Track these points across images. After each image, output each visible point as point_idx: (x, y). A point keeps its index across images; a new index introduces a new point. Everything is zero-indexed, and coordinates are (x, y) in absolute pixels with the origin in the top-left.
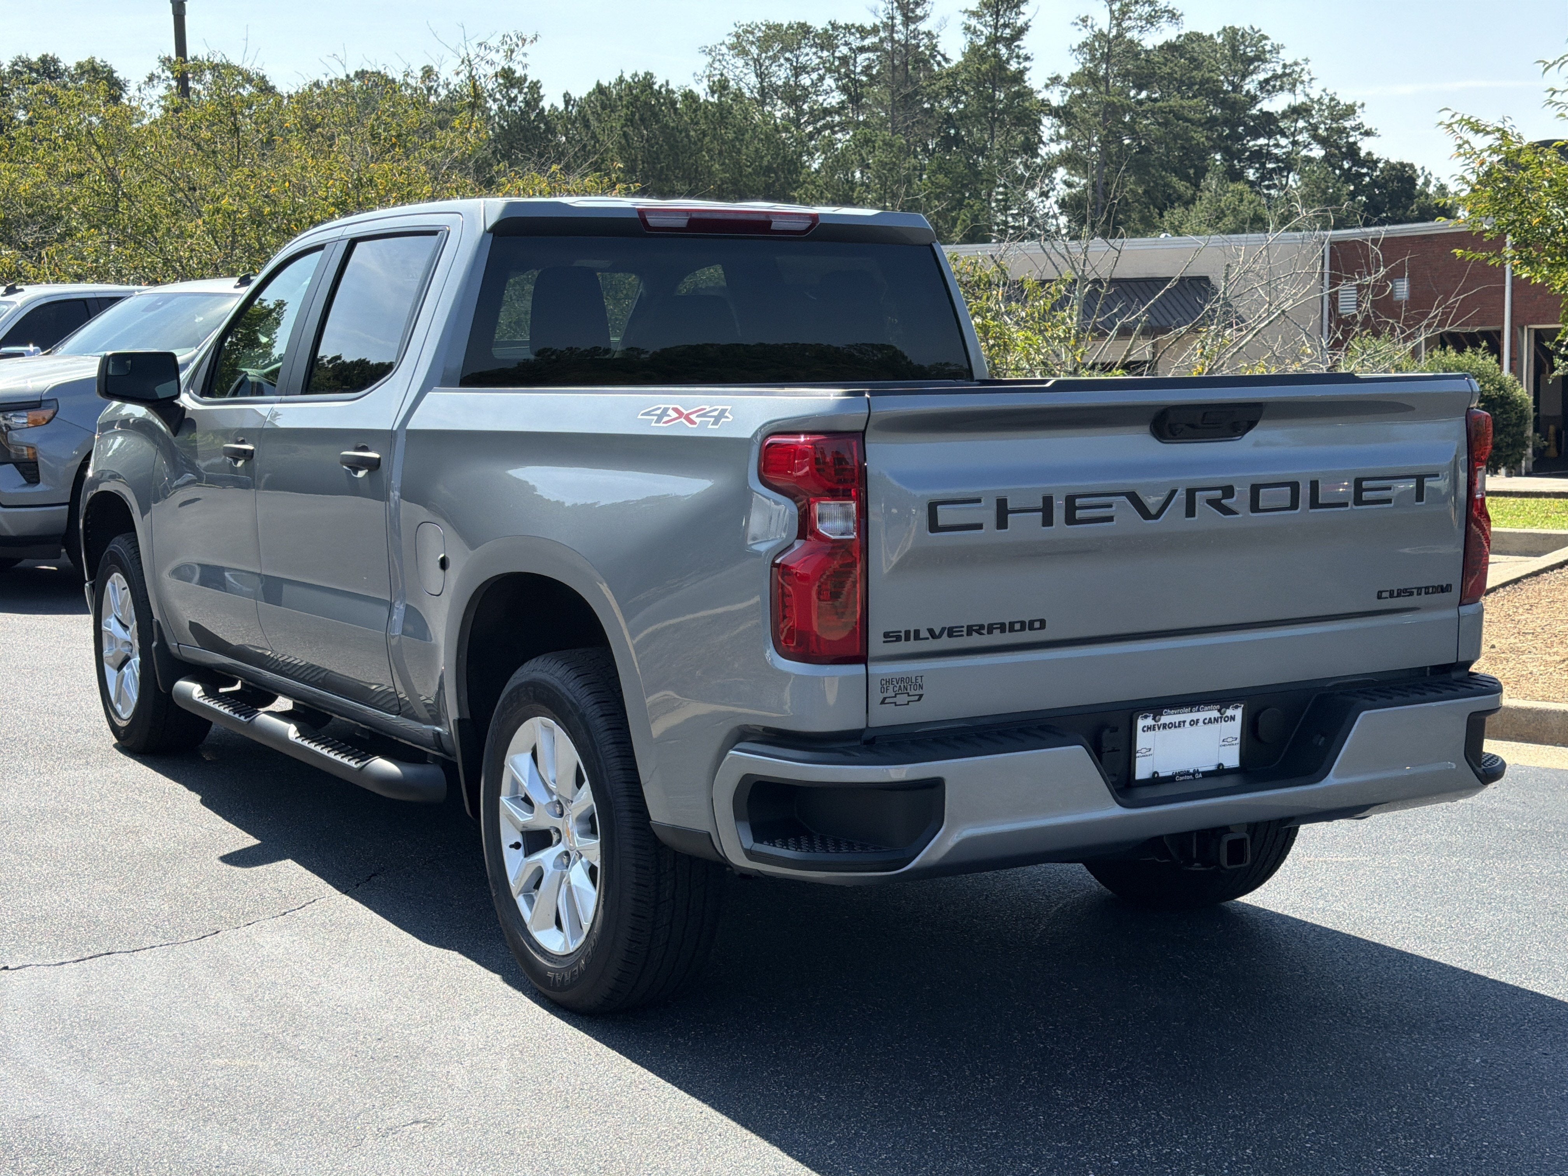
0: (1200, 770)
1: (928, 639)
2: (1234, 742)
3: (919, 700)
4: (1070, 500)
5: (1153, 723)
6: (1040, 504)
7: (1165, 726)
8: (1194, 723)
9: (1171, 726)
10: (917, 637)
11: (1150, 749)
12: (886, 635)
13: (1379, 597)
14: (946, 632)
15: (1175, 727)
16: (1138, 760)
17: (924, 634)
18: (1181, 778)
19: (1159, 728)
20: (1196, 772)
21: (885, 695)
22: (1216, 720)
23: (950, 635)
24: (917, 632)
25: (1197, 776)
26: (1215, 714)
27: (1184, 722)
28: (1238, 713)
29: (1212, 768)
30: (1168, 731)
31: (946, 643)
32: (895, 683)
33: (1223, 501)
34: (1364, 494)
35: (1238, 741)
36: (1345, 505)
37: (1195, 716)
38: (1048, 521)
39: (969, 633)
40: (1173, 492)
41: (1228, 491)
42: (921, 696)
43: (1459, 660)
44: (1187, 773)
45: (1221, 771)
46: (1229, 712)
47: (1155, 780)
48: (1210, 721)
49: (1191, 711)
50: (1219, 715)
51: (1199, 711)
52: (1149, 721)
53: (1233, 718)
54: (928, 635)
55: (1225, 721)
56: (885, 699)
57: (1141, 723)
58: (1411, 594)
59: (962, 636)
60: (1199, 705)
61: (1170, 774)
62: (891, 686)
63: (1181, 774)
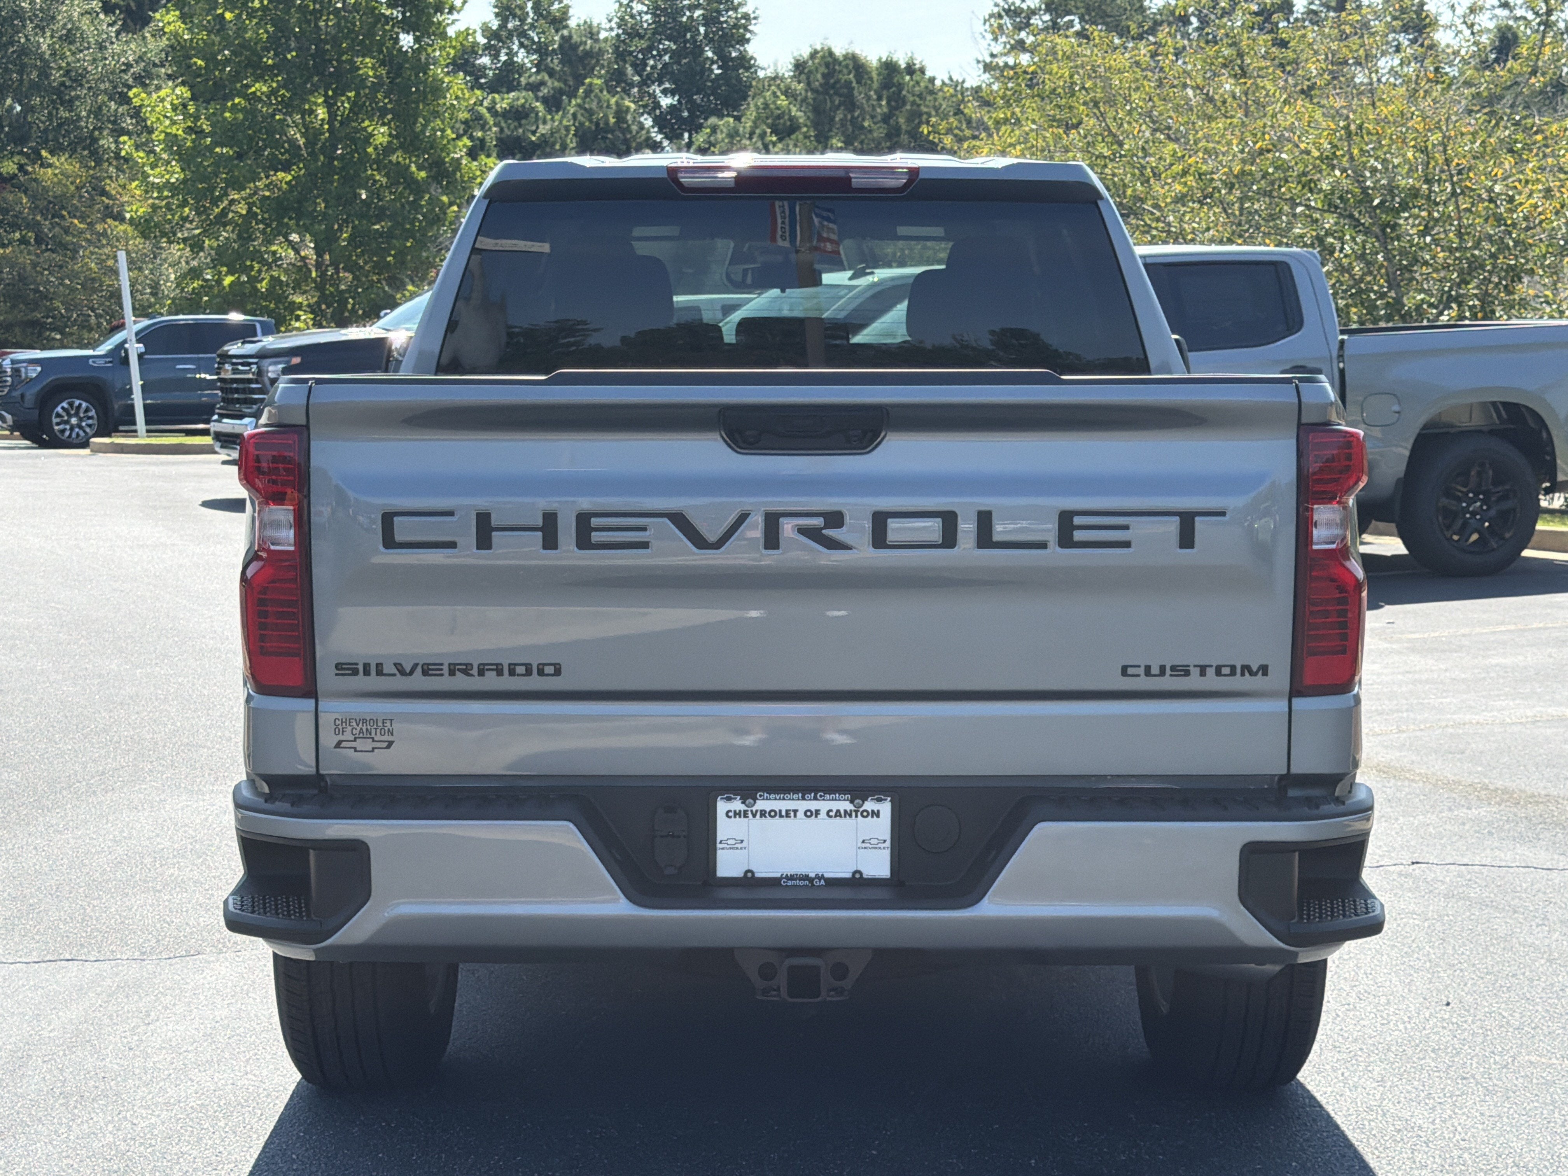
0: (826, 875)
1: (394, 675)
2: (882, 845)
3: (388, 747)
4: (583, 520)
5: (743, 807)
6: (540, 522)
7: (763, 814)
8: (809, 814)
9: (773, 814)
10: (380, 672)
11: (742, 841)
12: (338, 666)
13: (1124, 671)
14: (419, 669)
15: (781, 816)
16: (719, 853)
17: (389, 668)
18: (790, 883)
19: (754, 816)
20: (820, 877)
21: (341, 737)
22: (848, 814)
23: (425, 673)
24: (379, 666)
25: (817, 883)
26: (849, 806)
27: (795, 811)
28: (885, 808)
29: (848, 875)
30: (768, 821)
31: (418, 682)
32: (354, 724)
33: (824, 532)
34: (1076, 533)
35: (888, 844)
36: (1043, 545)
37: (813, 805)
38: (550, 542)
39: (452, 673)
40: (743, 517)
41: (835, 519)
42: (390, 744)
43: (1294, 770)
44: (806, 877)
45: (857, 881)
46: (869, 805)
47: (749, 881)
48: (838, 814)
49: (803, 799)
50: (853, 808)
51: (815, 799)
52: (737, 805)
53: (876, 814)
54: (395, 671)
55: (863, 816)
56: (340, 742)
57: (722, 807)
58: (1187, 673)
59: (442, 675)
60: (816, 791)
61: (778, 875)
62: (350, 728)
63: (792, 878)
